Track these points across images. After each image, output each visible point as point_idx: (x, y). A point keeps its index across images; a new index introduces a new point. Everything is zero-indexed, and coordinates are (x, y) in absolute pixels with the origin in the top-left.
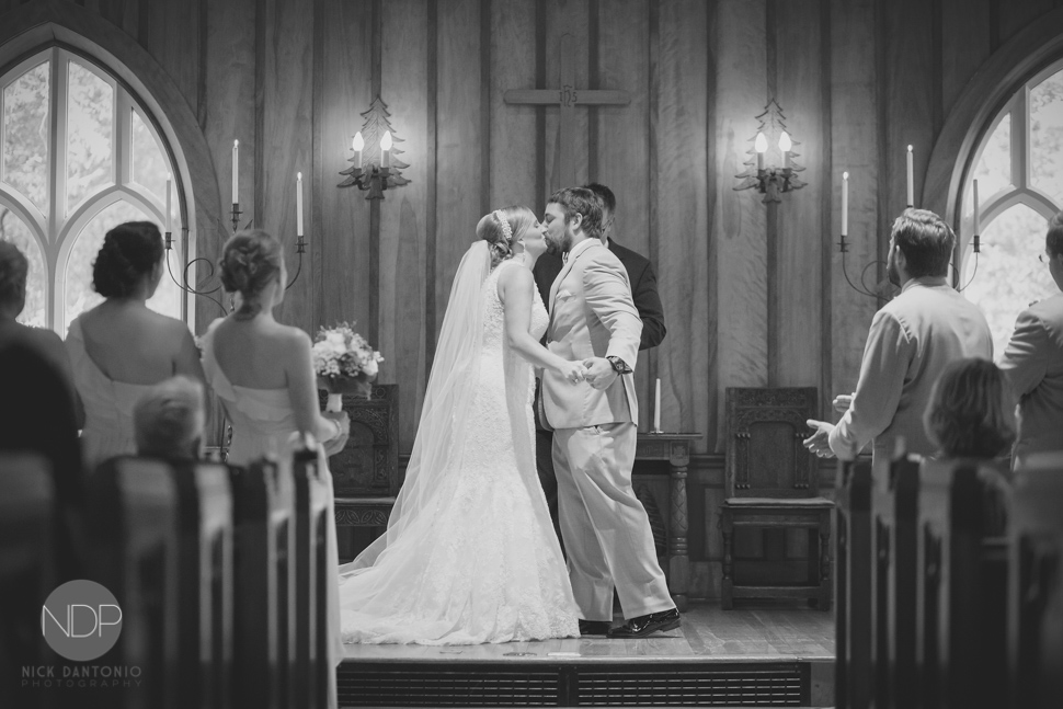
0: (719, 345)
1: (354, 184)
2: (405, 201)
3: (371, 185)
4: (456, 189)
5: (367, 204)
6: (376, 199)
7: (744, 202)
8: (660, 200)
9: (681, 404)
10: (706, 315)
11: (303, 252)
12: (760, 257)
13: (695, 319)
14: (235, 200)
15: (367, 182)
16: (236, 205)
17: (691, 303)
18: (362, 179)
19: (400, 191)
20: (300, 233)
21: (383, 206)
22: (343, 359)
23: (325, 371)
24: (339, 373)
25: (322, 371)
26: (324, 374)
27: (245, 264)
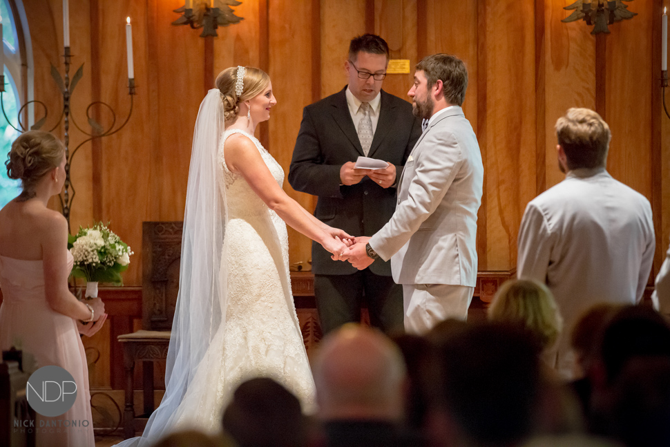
0: (547, 178)
1: (185, 23)
2: (238, 38)
3: (204, 22)
4: (287, 26)
5: (201, 42)
6: (209, 37)
7: (573, 34)
8: (488, 33)
9: (509, 235)
10: (534, 148)
11: (135, 94)
12: (588, 89)
13: (523, 151)
14: (67, 43)
15: (199, 21)
16: (67, 49)
17: (519, 135)
18: (196, 18)
19: (233, 29)
20: (131, 75)
21: (218, 44)
22: (102, 250)
23: (87, 260)
24: (99, 262)
25: (84, 261)
26: (86, 263)
27: (22, 157)
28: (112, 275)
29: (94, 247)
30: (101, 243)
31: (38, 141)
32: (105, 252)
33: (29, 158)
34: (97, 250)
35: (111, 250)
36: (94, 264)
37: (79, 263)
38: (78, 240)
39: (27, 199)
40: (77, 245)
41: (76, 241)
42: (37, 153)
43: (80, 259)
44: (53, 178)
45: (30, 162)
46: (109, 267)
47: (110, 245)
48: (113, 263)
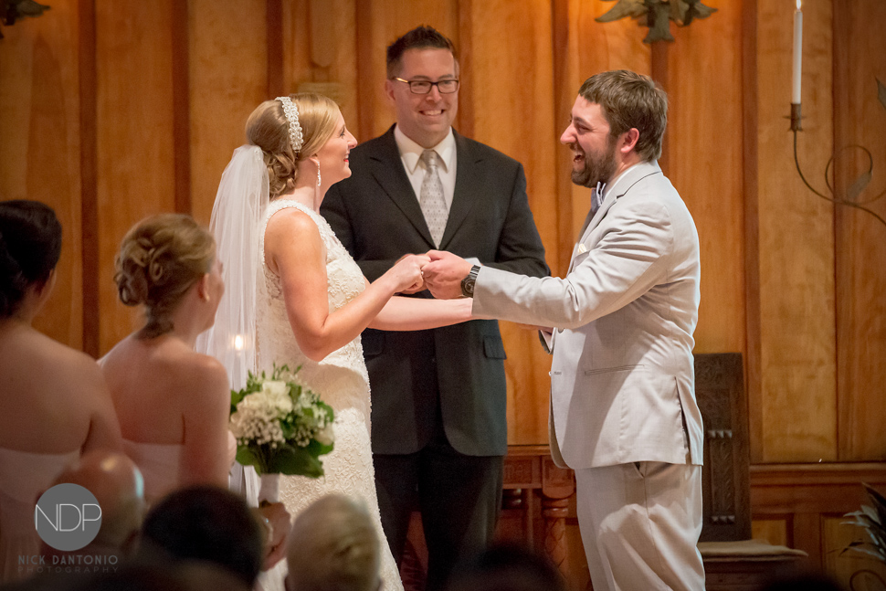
7: (614, 42)
19: (31, 24)
22: (290, 419)
23: (262, 437)
24: (284, 441)
25: (256, 438)
26: (259, 442)
27: (142, 265)
28: (306, 464)
29: (275, 414)
30: (286, 405)
31: (169, 232)
32: (294, 423)
33: (156, 266)
34: (280, 420)
35: (304, 418)
36: (274, 446)
37: (246, 443)
38: (245, 400)
39: (159, 334)
40: (243, 409)
41: (241, 400)
42: (168, 256)
43: (250, 435)
44: (201, 296)
45: (158, 272)
46: (301, 448)
47: (304, 410)
48: (307, 442)
